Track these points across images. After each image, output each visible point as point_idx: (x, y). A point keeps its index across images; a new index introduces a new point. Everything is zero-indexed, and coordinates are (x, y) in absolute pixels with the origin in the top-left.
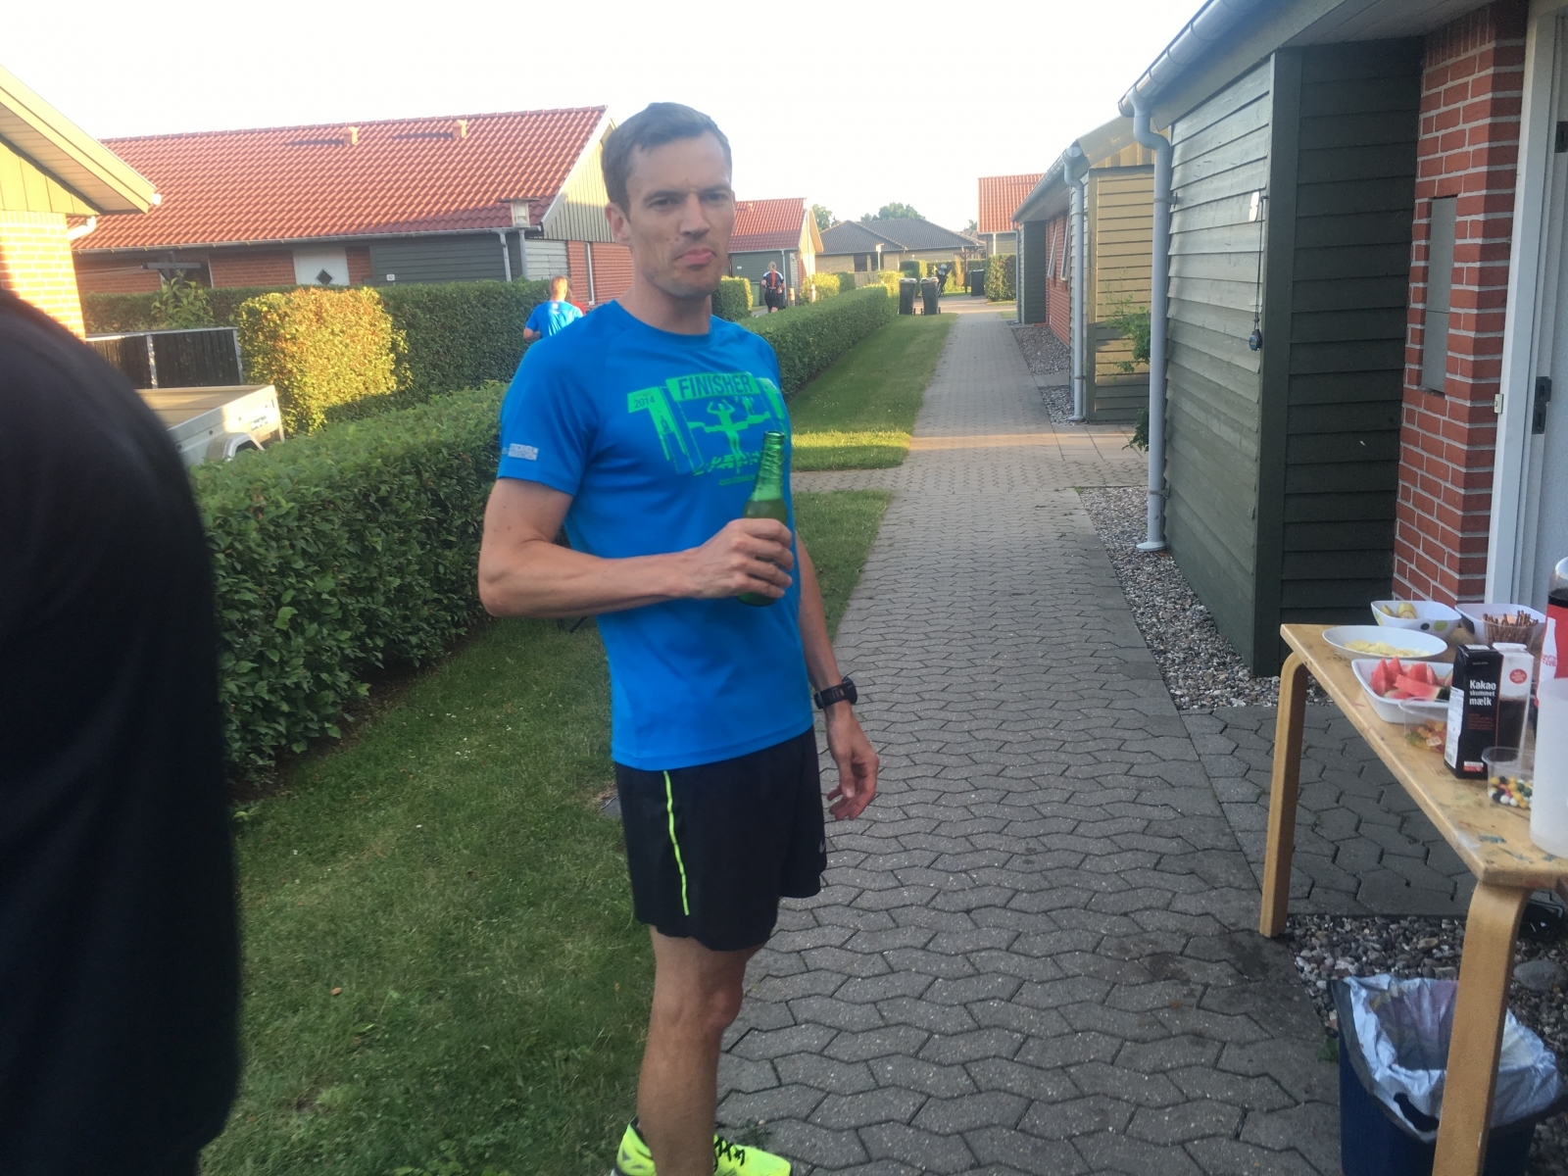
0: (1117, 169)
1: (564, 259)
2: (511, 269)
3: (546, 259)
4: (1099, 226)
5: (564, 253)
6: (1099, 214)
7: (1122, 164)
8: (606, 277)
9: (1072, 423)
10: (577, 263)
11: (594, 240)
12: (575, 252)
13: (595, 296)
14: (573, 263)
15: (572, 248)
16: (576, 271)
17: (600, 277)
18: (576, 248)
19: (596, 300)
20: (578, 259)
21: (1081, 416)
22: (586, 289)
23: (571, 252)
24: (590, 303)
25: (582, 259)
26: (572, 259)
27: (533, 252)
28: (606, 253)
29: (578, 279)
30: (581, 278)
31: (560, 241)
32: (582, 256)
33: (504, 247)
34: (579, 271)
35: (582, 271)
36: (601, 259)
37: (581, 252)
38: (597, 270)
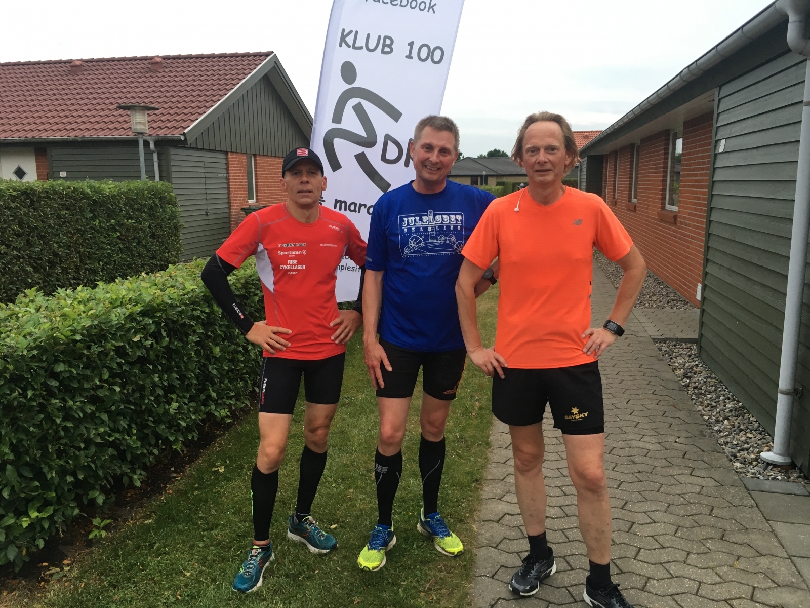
1: (224, 166)
2: (160, 171)
3: (202, 165)
5: (224, 161)
8: (269, 182)
9: (775, 479)
10: (237, 170)
11: (257, 153)
12: (235, 161)
13: (257, 196)
14: (233, 170)
15: (232, 158)
16: (235, 176)
17: (262, 182)
18: (236, 158)
19: (257, 199)
20: (238, 167)
21: (788, 460)
22: (246, 191)
23: (231, 161)
24: (250, 201)
25: (243, 167)
26: (231, 167)
27: (185, 158)
28: (270, 164)
29: (237, 182)
30: (240, 182)
31: (220, 151)
32: (243, 164)
33: (154, 152)
34: (239, 176)
35: (242, 176)
36: (264, 168)
37: (242, 162)
38: (260, 177)
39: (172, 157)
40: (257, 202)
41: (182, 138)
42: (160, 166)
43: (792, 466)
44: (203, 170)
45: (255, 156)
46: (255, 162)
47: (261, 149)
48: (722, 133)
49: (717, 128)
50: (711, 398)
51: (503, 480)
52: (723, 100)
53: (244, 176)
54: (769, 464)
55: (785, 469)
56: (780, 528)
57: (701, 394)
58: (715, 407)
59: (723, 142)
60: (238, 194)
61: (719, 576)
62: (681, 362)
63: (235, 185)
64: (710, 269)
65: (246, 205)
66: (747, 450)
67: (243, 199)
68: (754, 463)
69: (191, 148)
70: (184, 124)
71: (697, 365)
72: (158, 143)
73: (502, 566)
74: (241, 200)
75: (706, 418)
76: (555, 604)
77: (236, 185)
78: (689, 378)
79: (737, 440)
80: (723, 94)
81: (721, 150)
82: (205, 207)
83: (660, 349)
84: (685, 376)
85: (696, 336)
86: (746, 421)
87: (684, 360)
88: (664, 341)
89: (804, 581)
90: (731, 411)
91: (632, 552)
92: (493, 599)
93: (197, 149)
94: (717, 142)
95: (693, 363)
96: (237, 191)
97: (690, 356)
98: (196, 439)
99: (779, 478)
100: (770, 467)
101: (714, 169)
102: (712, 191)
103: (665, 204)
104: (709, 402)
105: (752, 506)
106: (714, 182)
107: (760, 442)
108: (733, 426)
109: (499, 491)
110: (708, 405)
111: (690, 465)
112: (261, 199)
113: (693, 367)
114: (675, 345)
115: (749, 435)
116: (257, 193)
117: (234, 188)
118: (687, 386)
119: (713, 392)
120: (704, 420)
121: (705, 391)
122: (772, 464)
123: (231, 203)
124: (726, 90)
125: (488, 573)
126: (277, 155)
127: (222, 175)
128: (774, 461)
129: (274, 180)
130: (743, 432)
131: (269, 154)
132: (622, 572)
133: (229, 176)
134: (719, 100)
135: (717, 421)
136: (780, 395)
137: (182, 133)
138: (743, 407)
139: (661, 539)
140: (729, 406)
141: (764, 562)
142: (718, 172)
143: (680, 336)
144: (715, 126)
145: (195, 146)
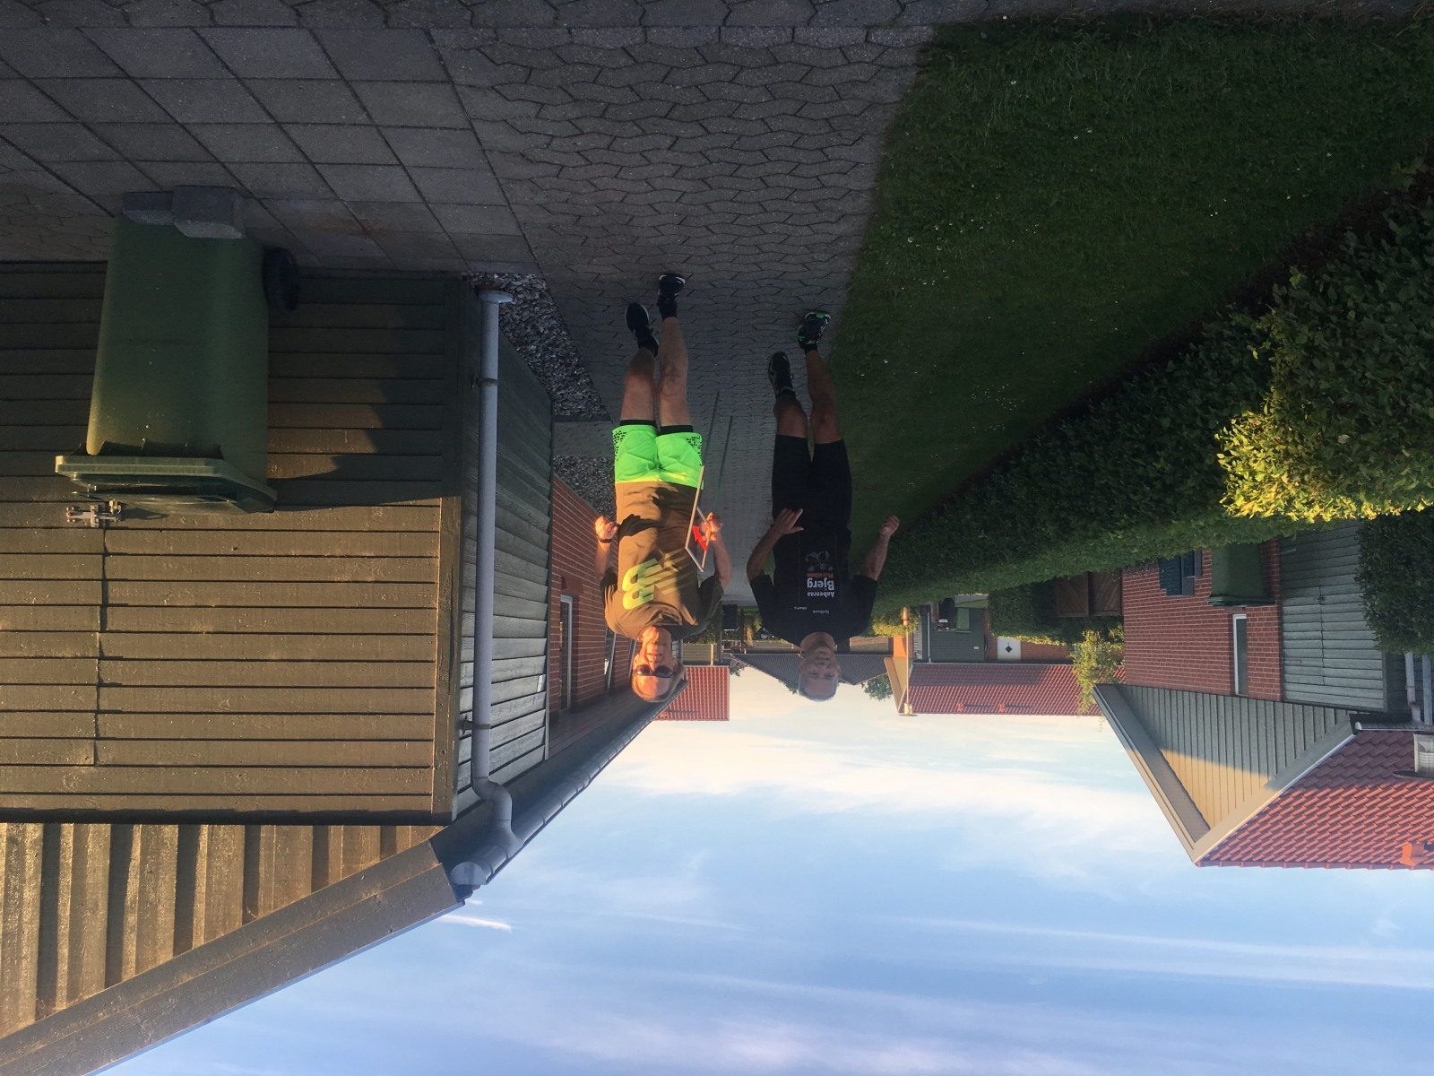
0: (388, 821)
2: (1404, 671)
3: (1328, 681)
4: (431, 700)
5: (1289, 687)
6: (430, 727)
7: (376, 829)
8: (1208, 649)
9: (501, 275)
10: (1266, 670)
11: (1229, 699)
12: (1268, 686)
13: (1231, 626)
14: (1273, 671)
15: (1274, 691)
16: (1269, 660)
17: (1221, 649)
18: (1266, 691)
19: (1231, 621)
20: (1263, 675)
21: (483, 296)
22: (1250, 635)
23: (1276, 686)
24: (1243, 617)
25: (1255, 675)
26: (1276, 676)
27: (1358, 692)
28: (1205, 680)
29: (1265, 650)
30: (1260, 650)
31: (1294, 703)
32: (1254, 680)
33: (1414, 703)
34: (1262, 660)
35: (1257, 660)
36: (1216, 672)
37: (1256, 685)
38: (1224, 658)
39: (1381, 695)
40: (1230, 616)
41: (1359, 726)
42: (1404, 680)
43: (478, 290)
44: (1326, 671)
45: (1233, 695)
46: (1233, 683)
47: (1222, 706)
48: (539, 700)
49: (544, 708)
50: (552, 354)
51: (835, 255)
52: (540, 743)
53: (1254, 659)
54: (504, 290)
55: (486, 285)
56: (510, 229)
57: (561, 358)
58: (549, 345)
59: (539, 690)
60: (1264, 630)
61: (593, 184)
62: (578, 393)
63: (1269, 645)
64: (545, 520)
65: (1251, 610)
66: (525, 302)
67: (1255, 620)
68: (519, 289)
69: (1347, 708)
70: (1356, 747)
71: (559, 390)
72: (1407, 718)
73: (845, 174)
74: (1260, 619)
75: (563, 333)
76: (786, 146)
77: (1267, 645)
78: (573, 375)
79: (533, 312)
80: (540, 751)
81: (541, 677)
82: (1324, 608)
83: (602, 407)
84: (577, 378)
85: (557, 425)
86: (518, 331)
87: (575, 395)
88: (593, 419)
89: (500, 185)
90: (532, 342)
91: (685, 200)
92: (859, 144)
93: (1336, 708)
94: (544, 689)
95: (563, 392)
96: (1266, 635)
97: (566, 400)
98: (1276, 286)
99: (496, 276)
100: (503, 286)
101: (545, 654)
102: (547, 625)
103: (573, 605)
104: (557, 350)
105: (536, 248)
106: (546, 636)
107: (507, 310)
108: (534, 327)
109: (842, 244)
110: (558, 346)
111: (597, 284)
112: (1224, 621)
113: (565, 388)
114: (582, 412)
115: (518, 317)
116: (1231, 630)
117: (1272, 639)
118: (578, 366)
119: (547, 361)
120: (567, 331)
121: (557, 361)
122: (500, 290)
123: (1278, 614)
124: (536, 757)
125: (862, 167)
126: (1193, 695)
127: (1292, 662)
128: (500, 294)
129: (1199, 653)
130: (524, 320)
131: (1207, 696)
132: (702, 180)
133: (1280, 660)
134: (543, 743)
135: (551, 329)
136: (496, 377)
137: (1360, 734)
138: (515, 346)
139: (651, 211)
140: (532, 347)
141: (540, 199)
142: (541, 649)
143: (573, 425)
144: (547, 710)
145: (1339, 711)
